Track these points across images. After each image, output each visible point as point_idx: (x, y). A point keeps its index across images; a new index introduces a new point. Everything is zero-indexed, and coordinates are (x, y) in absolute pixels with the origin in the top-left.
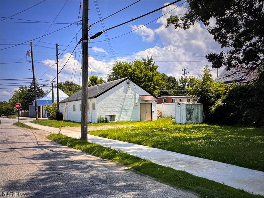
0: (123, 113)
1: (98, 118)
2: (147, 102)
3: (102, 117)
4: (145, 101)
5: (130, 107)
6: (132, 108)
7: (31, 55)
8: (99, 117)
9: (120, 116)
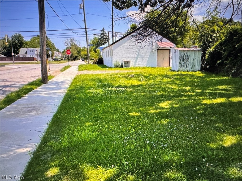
0: (139, 59)
1: (115, 64)
2: (165, 48)
3: (118, 63)
4: (163, 47)
5: (146, 53)
6: (148, 54)
7: (82, 8)
8: (116, 62)
9: (136, 62)
